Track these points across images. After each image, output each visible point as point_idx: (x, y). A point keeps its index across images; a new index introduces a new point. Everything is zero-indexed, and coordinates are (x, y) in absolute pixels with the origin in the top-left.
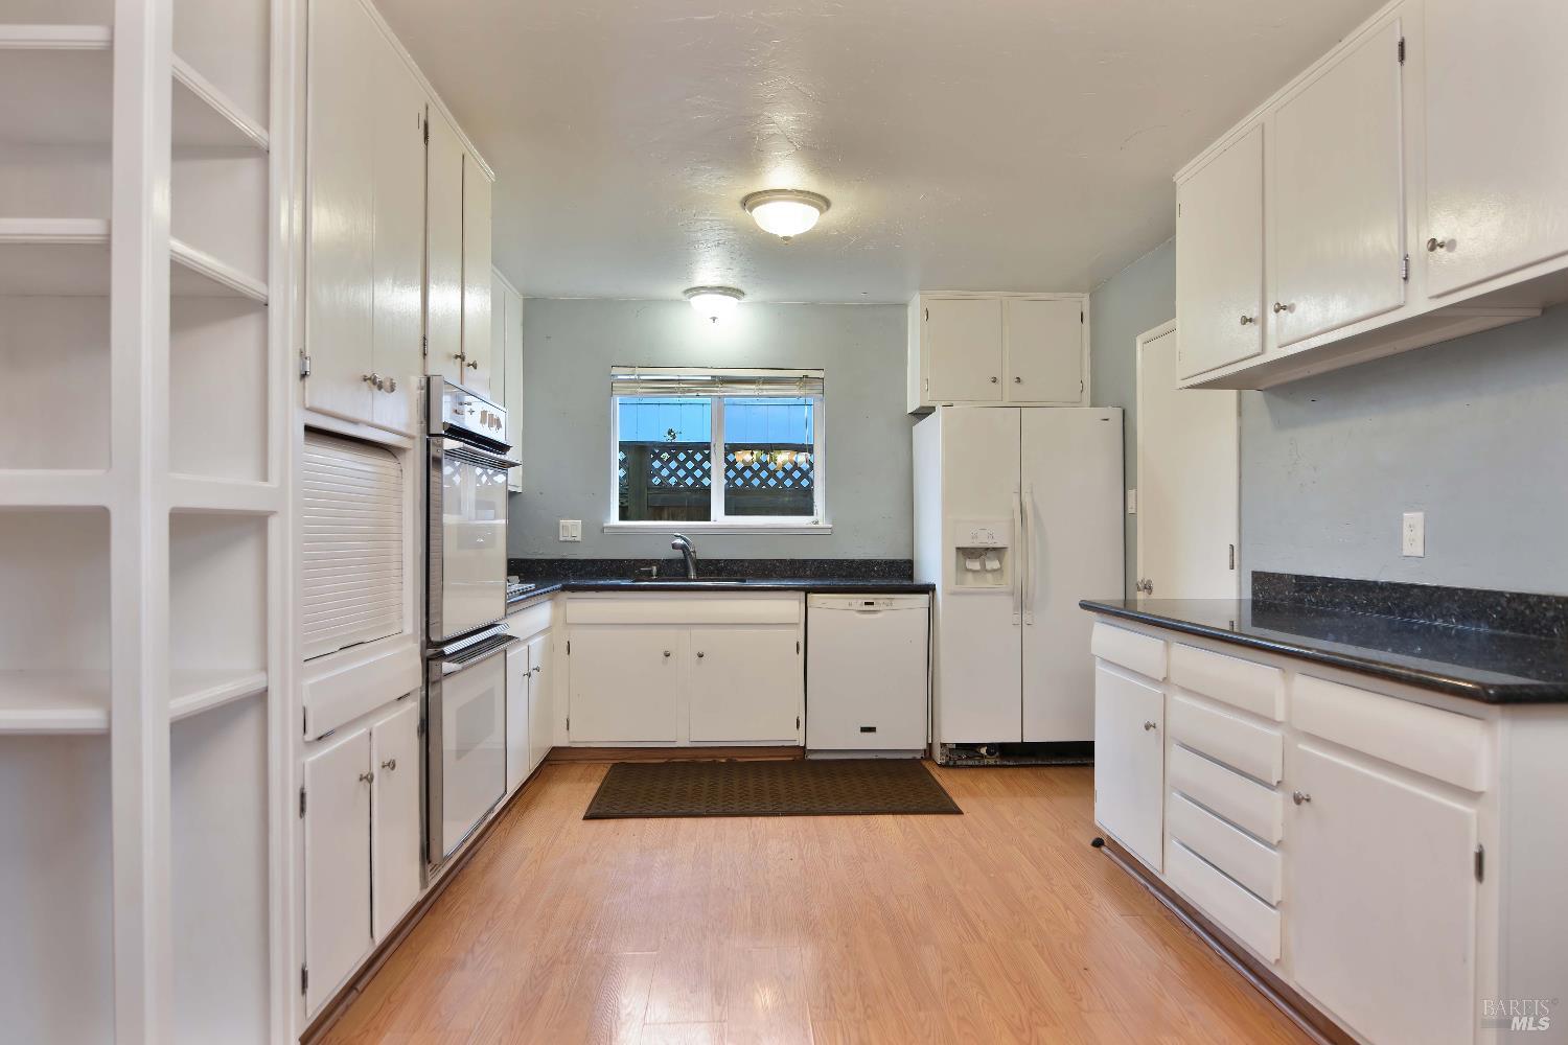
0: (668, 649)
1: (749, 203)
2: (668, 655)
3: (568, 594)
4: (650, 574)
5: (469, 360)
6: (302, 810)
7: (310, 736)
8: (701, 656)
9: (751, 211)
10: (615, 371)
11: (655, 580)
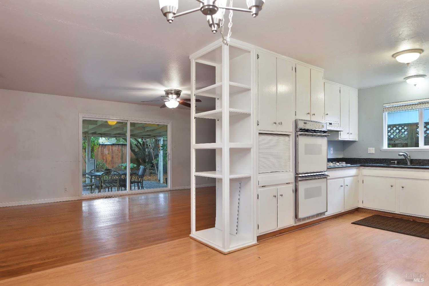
0: (392, 185)
1: (394, 56)
2: (392, 186)
3: (363, 167)
4: (394, 163)
5: (312, 113)
6: (258, 198)
7: (259, 186)
8: (403, 188)
9: (395, 58)
10: (384, 105)
11: (396, 165)
